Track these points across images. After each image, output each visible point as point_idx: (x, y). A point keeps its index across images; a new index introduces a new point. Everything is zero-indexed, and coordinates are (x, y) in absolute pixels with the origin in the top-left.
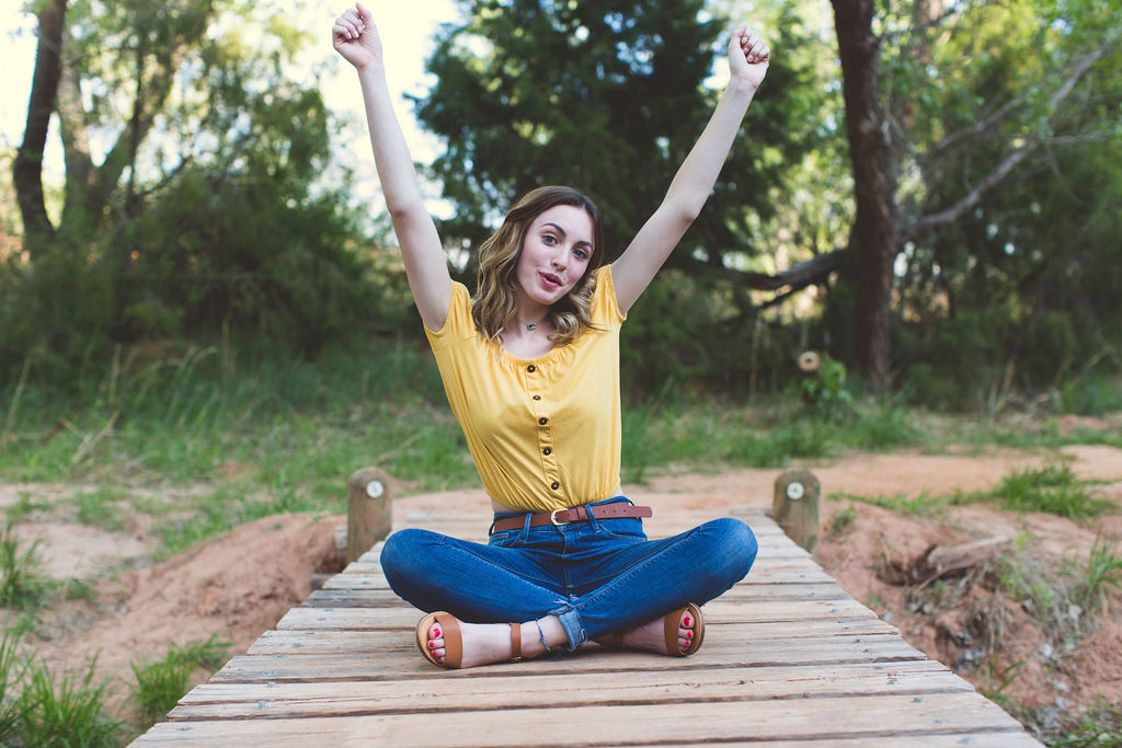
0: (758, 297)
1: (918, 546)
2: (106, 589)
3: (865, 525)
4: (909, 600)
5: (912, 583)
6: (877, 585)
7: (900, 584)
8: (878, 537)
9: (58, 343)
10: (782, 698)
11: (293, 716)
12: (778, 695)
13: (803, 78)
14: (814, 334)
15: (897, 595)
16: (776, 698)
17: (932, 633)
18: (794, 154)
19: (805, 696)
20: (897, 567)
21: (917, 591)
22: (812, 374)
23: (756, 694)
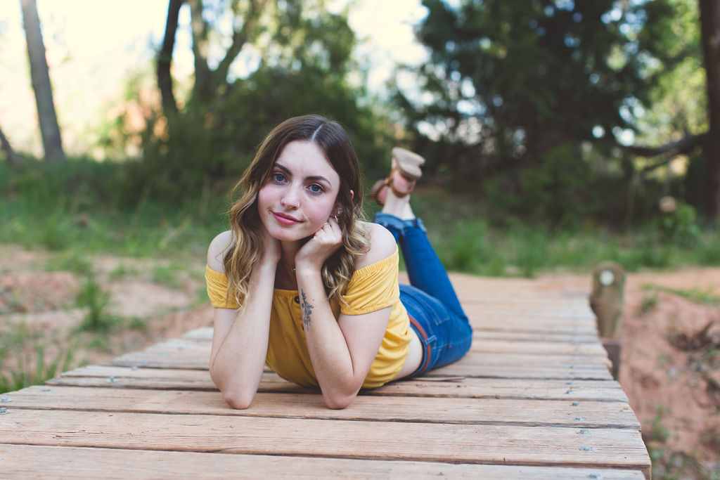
0: (640, 163)
1: (700, 323)
2: (156, 324)
3: (665, 307)
4: (691, 361)
5: (695, 349)
6: (668, 349)
7: (685, 349)
8: (673, 316)
9: (175, 176)
10: (479, 398)
12: (476, 396)
13: (679, 9)
15: (682, 357)
16: (474, 397)
17: (703, 384)
19: (497, 397)
20: (683, 337)
21: (698, 355)
22: (670, 214)
23: (460, 394)
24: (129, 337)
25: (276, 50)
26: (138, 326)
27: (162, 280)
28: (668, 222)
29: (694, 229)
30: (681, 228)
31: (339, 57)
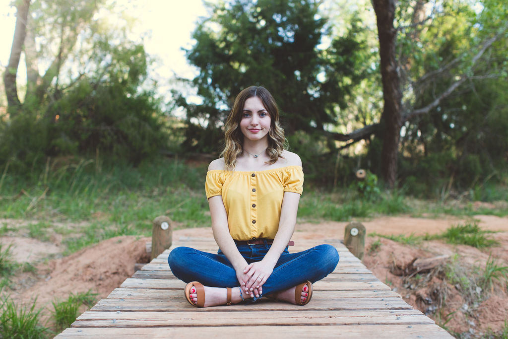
0: (338, 144)
1: (409, 258)
2: (41, 268)
3: (385, 248)
4: (404, 282)
5: (406, 275)
6: (390, 276)
7: (400, 275)
8: (391, 254)
9: (21, 156)
10: (348, 324)
11: (128, 326)
13: (362, 46)
14: (363, 161)
15: (399, 280)
16: (345, 324)
17: (414, 298)
18: (357, 80)
19: (359, 324)
20: (399, 268)
21: (408, 279)
22: (362, 180)
23: (337, 323)
24: (24, 277)
25: (93, 66)
26: (29, 269)
27: (35, 235)
28: (362, 185)
29: (376, 189)
30: (368, 189)
31: (137, 71)
